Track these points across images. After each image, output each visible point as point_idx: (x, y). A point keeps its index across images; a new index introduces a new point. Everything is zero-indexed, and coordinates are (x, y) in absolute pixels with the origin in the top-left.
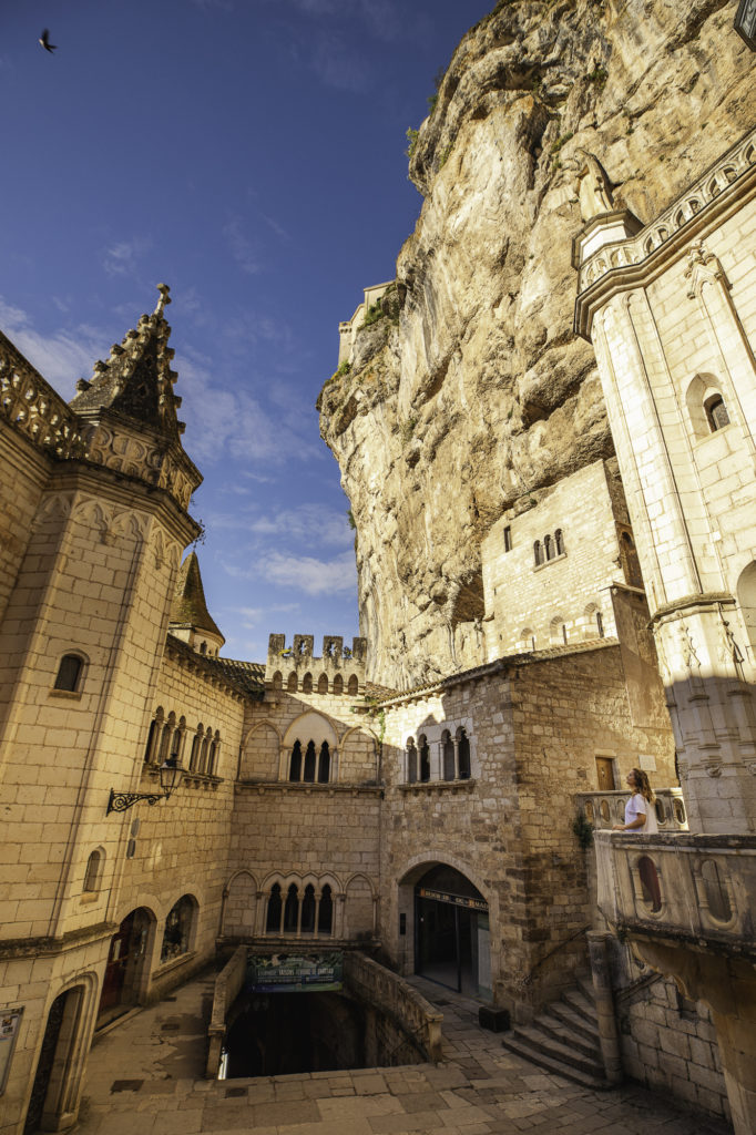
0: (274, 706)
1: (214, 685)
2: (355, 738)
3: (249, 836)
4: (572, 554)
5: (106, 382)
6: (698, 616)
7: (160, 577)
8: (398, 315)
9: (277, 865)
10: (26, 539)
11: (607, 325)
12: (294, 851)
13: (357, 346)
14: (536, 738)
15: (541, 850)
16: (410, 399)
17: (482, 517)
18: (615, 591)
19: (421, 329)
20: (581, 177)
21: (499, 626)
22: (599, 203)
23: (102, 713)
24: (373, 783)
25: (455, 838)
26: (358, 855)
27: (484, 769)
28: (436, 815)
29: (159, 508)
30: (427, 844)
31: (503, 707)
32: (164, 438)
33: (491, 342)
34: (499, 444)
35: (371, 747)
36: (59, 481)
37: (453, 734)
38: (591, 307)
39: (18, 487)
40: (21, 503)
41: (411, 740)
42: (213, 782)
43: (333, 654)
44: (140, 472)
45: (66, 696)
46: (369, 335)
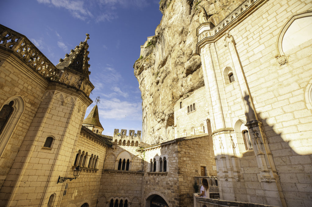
0: (115, 149)
1: (97, 143)
2: (137, 158)
3: (105, 185)
4: (197, 110)
5: (68, 60)
6: (224, 134)
7: (80, 115)
8: (155, 45)
9: (113, 194)
10: (39, 103)
11: (204, 52)
12: (118, 190)
13: (145, 52)
14: (184, 161)
15: (184, 193)
16: (157, 67)
17: (174, 99)
18: (208, 121)
19: (161, 49)
20: (200, 13)
21: (178, 128)
22: (204, 20)
23: (57, 154)
24: (141, 171)
25: (161, 188)
26: (136, 191)
27: (170, 169)
28: (157, 181)
29: (80, 96)
30: (154, 189)
31: (176, 152)
32: (83, 76)
33: (178, 53)
34: (179, 80)
35: (141, 161)
36: (50, 87)
37: (162, 159)
38: (200, 47)
39: (37, 88)
40: (38, 93)
41: (151, 160)
42: (95, 170)
43: (132, 135)
44: (75, 85)
45: (47, 149)
46: (148, 49)
